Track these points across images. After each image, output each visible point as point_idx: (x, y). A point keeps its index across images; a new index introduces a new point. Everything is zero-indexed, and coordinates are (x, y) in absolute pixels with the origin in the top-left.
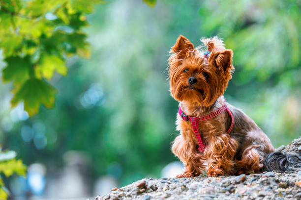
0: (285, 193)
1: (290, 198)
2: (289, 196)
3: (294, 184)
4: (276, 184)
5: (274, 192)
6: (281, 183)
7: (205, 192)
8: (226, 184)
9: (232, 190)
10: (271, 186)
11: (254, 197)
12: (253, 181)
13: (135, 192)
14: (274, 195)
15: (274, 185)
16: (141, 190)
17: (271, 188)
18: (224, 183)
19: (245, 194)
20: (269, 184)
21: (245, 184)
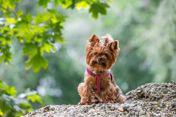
0: (111, 113)
1: (112, 115)
2: (112, 114)
3: (117, 109)
4: (108, 108)
5: (106, 112)
6: (111, 108)
7: (73, 112)
8: (85, 108)
9: (87, 111)
10: (106, 109)
11: (95, 114)
12: (98, 107)
13: (43, 111)
14: (105, 114)
15: (107, 109)
16: (46, 110)
17: (105, 110)
18: (84, 108)
19: (91, 113)
20: (105, 108)
21: (94, 108)
